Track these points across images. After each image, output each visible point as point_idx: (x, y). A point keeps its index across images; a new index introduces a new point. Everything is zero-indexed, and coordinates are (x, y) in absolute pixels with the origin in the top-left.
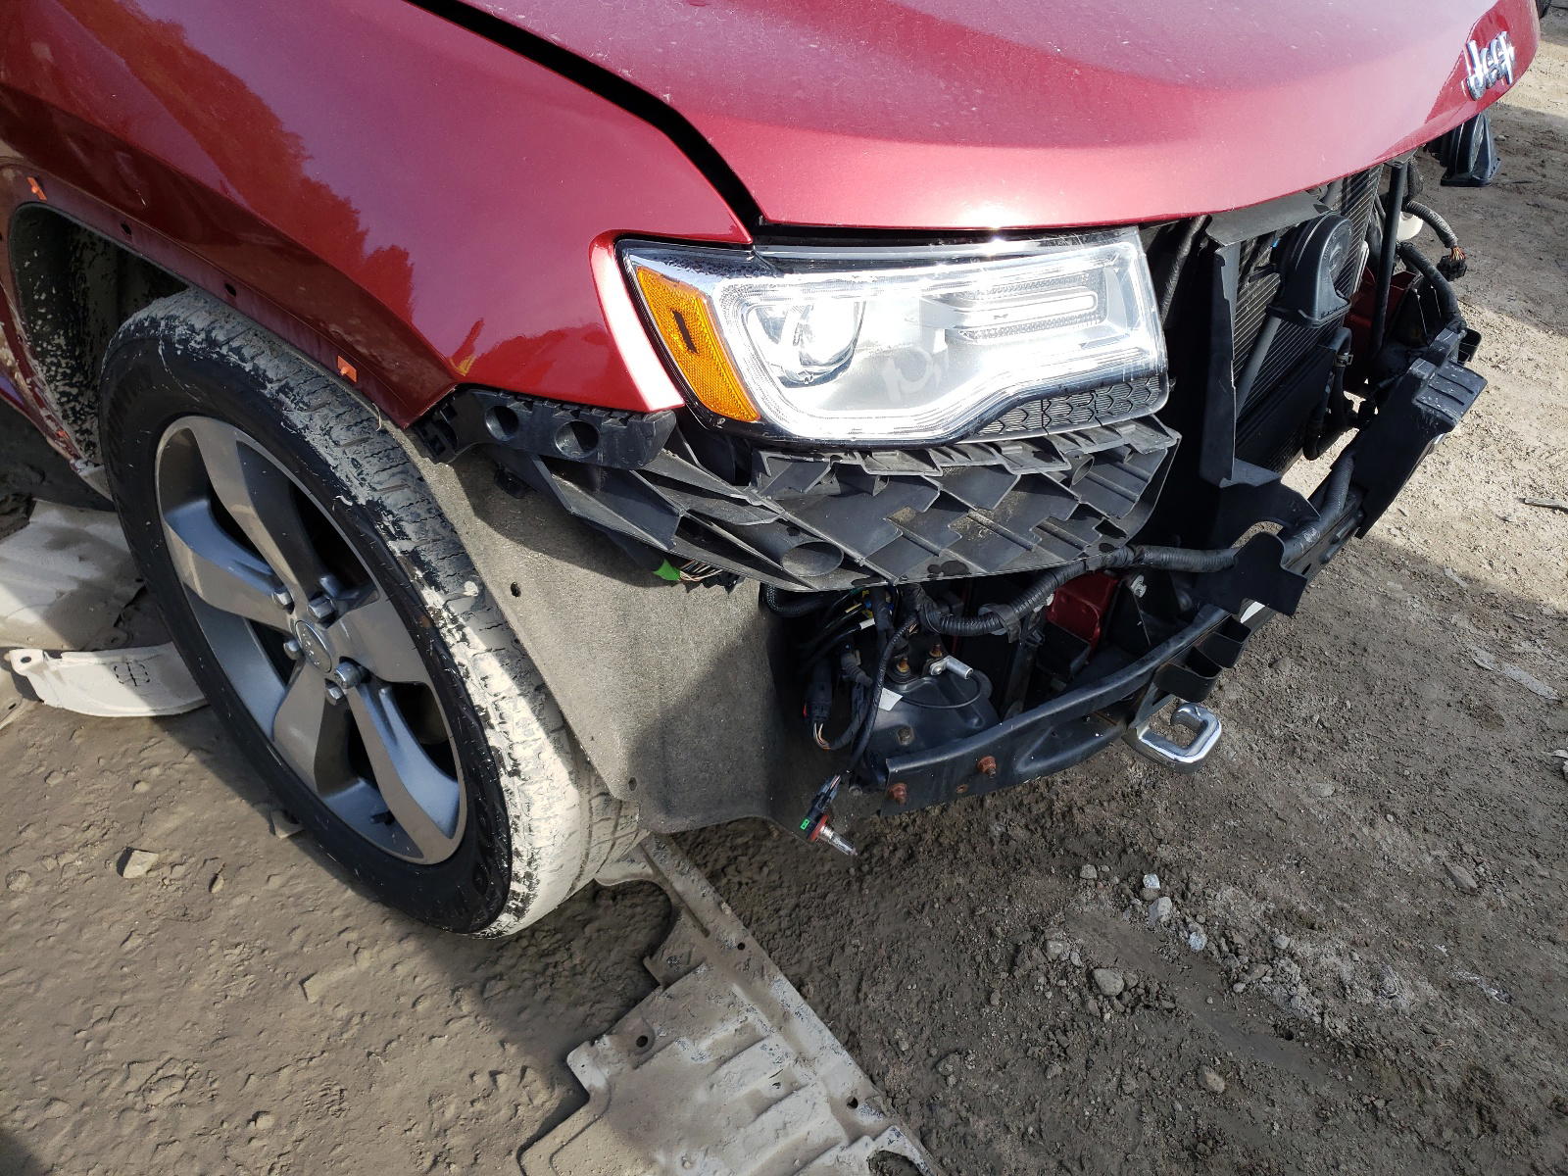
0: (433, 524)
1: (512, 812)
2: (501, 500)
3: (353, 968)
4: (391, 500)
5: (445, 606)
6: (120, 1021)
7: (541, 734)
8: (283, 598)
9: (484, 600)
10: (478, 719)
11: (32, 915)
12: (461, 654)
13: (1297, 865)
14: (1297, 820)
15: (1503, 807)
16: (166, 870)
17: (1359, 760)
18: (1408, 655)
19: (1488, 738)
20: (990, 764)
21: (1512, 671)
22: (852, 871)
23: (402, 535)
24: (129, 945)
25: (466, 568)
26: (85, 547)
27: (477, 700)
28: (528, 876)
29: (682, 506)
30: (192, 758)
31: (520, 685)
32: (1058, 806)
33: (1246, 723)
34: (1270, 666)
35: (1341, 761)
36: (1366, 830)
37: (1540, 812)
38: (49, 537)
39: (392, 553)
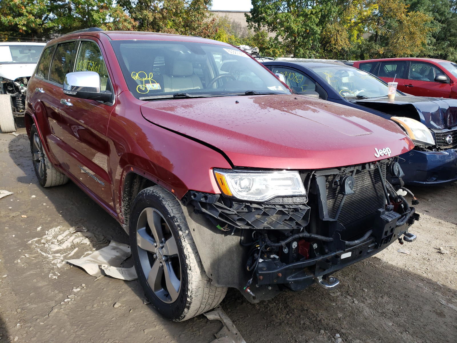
0: (183, 220)
1: (189, 279)
2: (194, 214)
3: (154, 329)
4: (177, 216)
5: (182, 235)
6: (108, 332)
7: (196, 262)
8: (155, 244)
9: (189, 234)
10: (185, 257)
11: (96, 312)
12: (184, 244)
13: (379, 339)
14: (381, 329)
15: (441, 334)
16: (122, 307)
17: (402, 319)
18: (421, 299)
19: (441, 320)
20: (280, 275)
21: (450, 305)
22: (266, 325)
23: (177, 222)
24: (113, 319)
25: (187, 228)
26: (118, 250)
27: (185, 253)
28: (191, 296)
29: (220, 211)
30: (130, 289)
31: (193, 251)
32: (319, 319)
33: (372, 308)
34: (381, 297)
35: (397, 319)
36: (399, 334)
37: (451, 336)
38: (112, 248)
39: (175, 225)
